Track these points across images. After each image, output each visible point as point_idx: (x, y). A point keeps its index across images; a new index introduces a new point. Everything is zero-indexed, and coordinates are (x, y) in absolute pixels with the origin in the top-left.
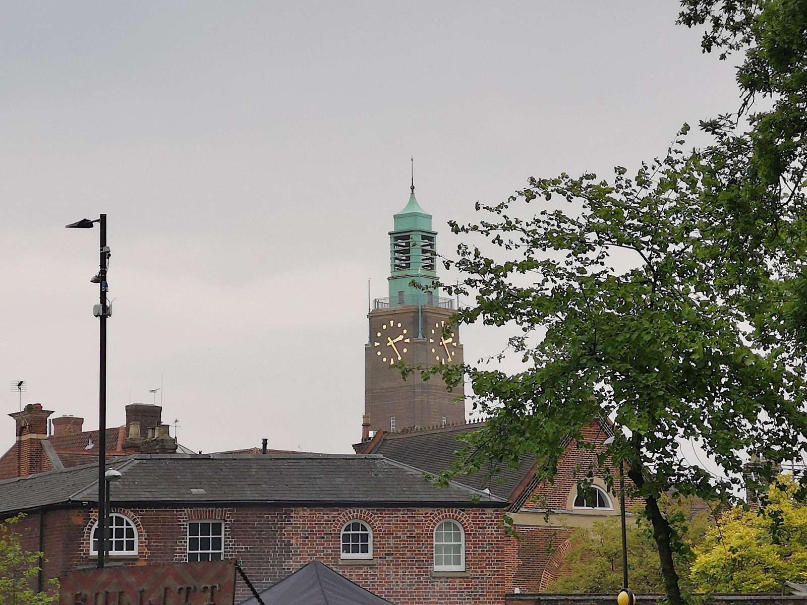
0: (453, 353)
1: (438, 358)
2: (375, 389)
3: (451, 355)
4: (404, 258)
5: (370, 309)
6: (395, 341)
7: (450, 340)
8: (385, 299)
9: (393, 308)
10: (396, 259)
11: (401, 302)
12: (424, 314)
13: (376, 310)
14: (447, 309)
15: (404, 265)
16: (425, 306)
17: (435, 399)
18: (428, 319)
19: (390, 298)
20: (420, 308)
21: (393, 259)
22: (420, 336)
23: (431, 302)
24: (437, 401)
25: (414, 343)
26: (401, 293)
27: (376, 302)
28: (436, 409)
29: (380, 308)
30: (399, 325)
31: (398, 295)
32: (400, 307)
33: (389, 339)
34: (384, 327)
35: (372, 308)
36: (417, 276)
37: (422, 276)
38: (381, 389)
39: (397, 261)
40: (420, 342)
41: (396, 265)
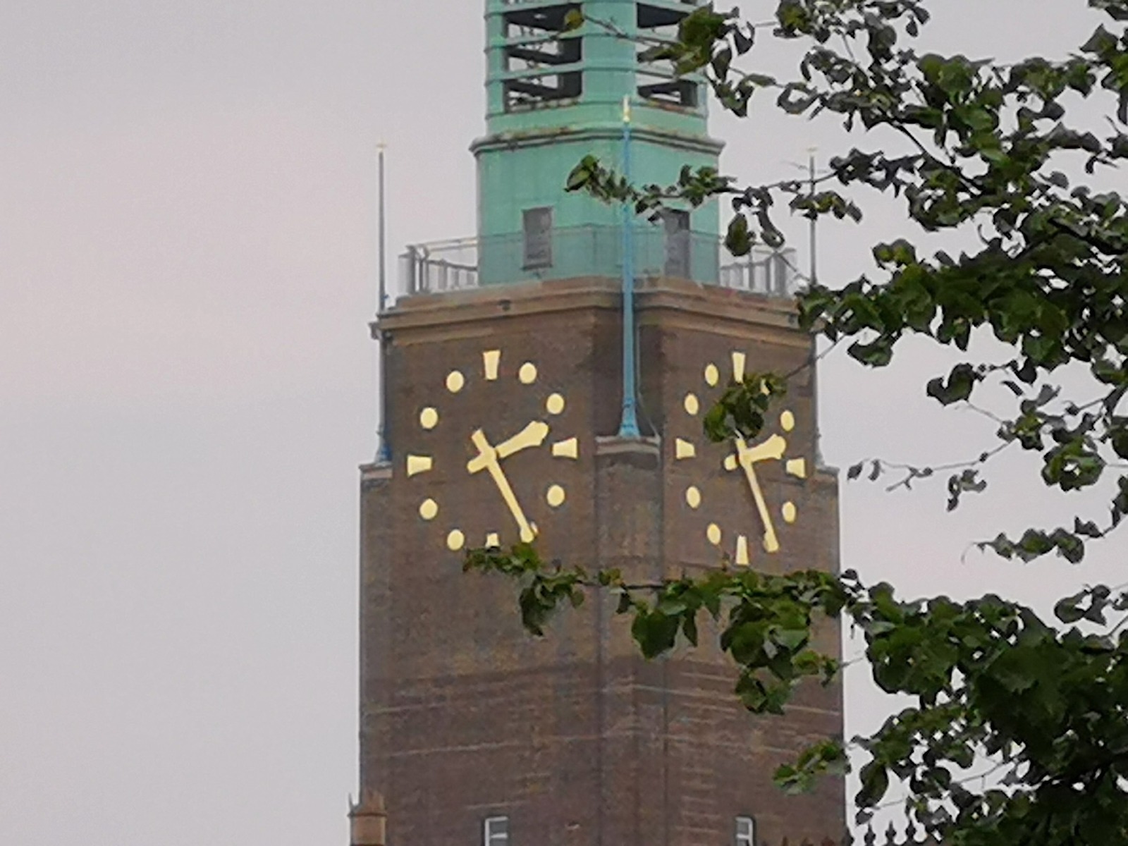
0: (789, 512)
1: (714, 534)
2: (408, 683)
3: (777, 518)
4: (552, 49)
5: (383, 297)
6: (506, 448)
7: (773, 447)
8: (459, 245)
9: (497, 290)
10: (512, 51)
11: (537, 260)
12: (649, 319)
13: (416, 301)
14: (760, 298)
15: (551, 82)
16: (653, 281)
17: (700, 730)
18: (667, 346)
19: (486, 241)
20: (628, 290)
21: (499, 53)
22: (630, 427)
23: (680, 262)
24: (712, 738)
25: (598, 460)
26: (535, 219)
27: (415, 259)
28: (705, 778)
29: (435, 287)
30: (528, 373)
31: (519, 225)
32: (530, 285)
33: (478, 438)
34: (455, 381)
35: (396, 291)
36: (615, 135)
37: (635, 135)
38: (437, 682)
39: (518, 66)
40: (625, 458)
41: (512, 85)
